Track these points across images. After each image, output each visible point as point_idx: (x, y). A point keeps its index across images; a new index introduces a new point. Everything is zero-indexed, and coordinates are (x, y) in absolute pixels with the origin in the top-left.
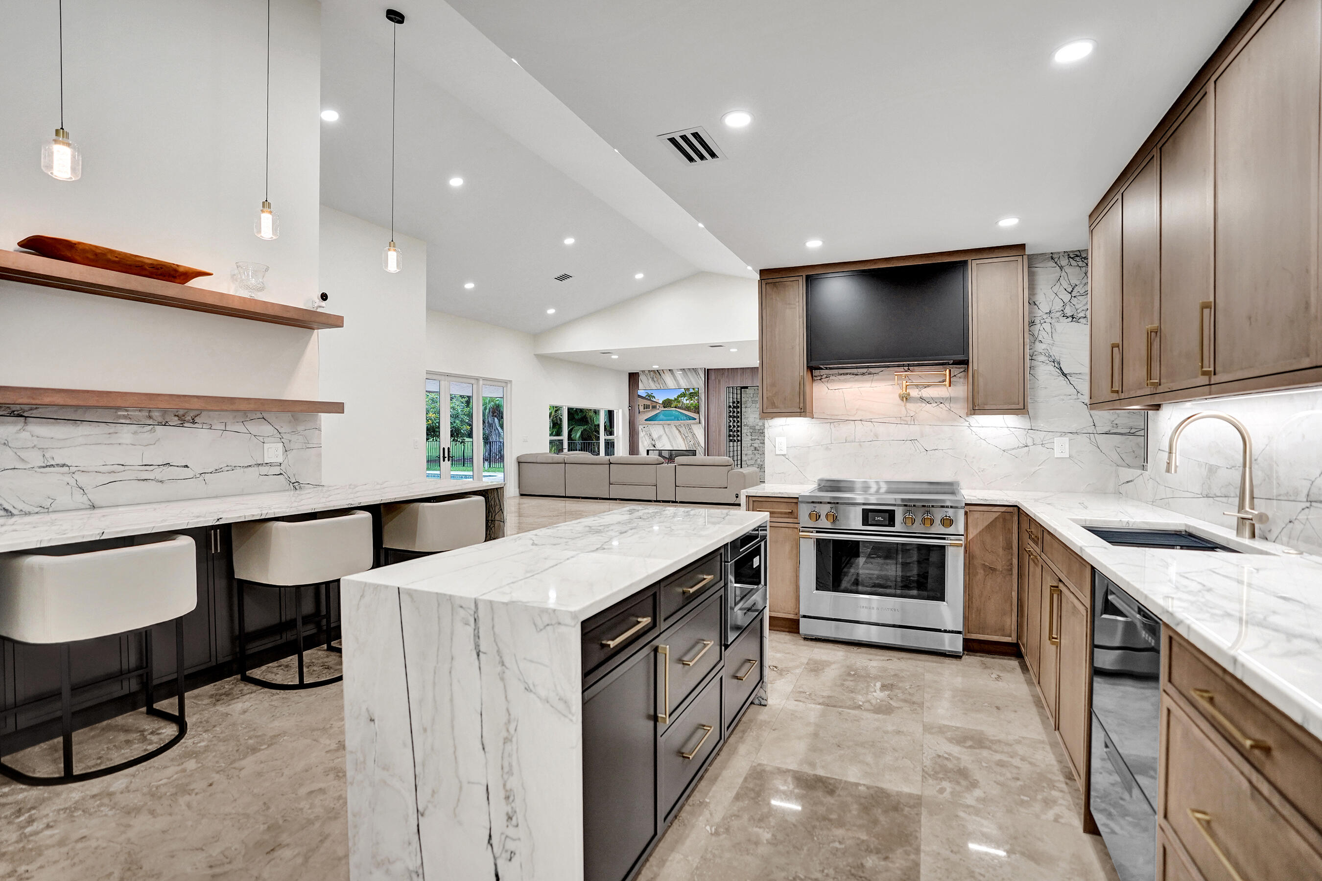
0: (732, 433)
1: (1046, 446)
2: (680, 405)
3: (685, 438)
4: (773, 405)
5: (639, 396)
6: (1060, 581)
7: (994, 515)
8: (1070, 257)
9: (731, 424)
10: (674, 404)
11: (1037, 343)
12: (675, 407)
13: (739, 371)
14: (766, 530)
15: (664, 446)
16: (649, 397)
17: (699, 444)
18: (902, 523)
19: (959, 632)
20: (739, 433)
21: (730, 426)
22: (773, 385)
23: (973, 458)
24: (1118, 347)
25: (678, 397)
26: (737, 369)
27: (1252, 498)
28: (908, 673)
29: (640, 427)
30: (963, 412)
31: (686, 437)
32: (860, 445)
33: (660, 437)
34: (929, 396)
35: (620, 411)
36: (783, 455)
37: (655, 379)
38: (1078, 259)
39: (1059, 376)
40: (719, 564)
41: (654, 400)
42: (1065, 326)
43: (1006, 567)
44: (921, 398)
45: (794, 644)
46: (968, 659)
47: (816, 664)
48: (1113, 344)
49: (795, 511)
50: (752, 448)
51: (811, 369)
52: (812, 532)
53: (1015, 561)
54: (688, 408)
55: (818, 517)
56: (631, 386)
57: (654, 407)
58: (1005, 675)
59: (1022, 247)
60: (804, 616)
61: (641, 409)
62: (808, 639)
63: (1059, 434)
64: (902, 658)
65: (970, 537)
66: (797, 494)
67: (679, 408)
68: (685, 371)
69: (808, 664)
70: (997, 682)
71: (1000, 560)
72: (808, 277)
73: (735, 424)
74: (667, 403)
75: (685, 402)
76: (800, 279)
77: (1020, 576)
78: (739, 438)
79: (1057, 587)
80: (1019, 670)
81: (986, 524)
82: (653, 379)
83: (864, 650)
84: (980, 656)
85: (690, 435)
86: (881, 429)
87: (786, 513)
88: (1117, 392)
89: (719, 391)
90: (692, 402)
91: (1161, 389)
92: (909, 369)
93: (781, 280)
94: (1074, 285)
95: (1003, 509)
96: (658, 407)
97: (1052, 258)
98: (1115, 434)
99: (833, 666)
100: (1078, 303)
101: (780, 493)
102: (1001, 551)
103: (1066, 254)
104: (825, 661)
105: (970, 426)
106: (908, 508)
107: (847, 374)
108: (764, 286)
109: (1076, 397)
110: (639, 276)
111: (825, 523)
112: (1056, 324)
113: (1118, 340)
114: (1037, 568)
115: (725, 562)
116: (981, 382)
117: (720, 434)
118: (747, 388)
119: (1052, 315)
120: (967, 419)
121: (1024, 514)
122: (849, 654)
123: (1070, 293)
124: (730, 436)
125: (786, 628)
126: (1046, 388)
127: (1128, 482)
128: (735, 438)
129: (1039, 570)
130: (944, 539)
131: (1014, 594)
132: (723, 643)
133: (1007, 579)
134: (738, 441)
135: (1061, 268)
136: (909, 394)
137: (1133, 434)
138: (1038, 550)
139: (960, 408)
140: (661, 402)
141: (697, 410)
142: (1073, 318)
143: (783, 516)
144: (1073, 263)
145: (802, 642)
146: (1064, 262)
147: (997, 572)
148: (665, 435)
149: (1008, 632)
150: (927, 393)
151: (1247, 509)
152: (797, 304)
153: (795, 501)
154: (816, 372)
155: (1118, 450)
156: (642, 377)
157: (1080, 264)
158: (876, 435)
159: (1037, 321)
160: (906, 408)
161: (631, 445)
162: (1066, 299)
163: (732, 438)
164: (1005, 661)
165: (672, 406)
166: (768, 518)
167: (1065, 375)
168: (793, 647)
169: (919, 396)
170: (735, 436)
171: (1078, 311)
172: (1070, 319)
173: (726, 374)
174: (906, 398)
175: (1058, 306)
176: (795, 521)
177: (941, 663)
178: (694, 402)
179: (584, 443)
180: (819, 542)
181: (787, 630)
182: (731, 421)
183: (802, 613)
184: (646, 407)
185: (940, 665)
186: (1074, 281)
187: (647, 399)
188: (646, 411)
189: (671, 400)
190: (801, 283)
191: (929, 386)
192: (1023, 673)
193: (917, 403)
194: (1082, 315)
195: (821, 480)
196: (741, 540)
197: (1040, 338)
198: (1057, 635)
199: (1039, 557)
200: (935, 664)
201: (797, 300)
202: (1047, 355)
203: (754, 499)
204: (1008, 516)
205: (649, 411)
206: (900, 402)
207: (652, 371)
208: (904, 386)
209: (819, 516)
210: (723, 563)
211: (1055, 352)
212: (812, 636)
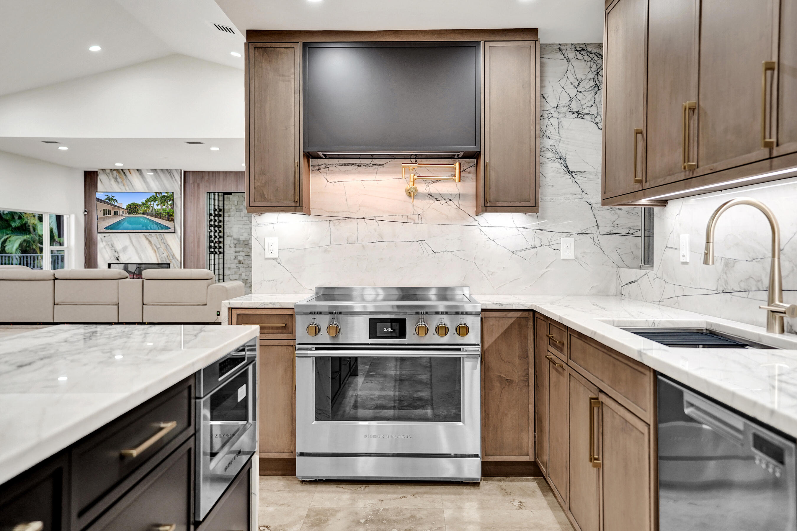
0: (212, 244)
1: (553, 247)
2: (149, 211)
3: (156, 250)
4: (263, 197)
5: (98, 200)
6: (601, 391)
7: (508, 322)
8: (577, 50)
9: (212, 234)
10: (141, 210)
11: (545, 138)
12: (143, 214)
13: (221, 174)
14: (255, 350)
15: (130, 258)
16: (110, 201)
17: (173, 256)
18: (414, 334)
19: (476, 456)
20: (221, 245)
21: (211, 237)
22: (263, 173)
23: (483, 260)
24: (641, 133)
25: (147, 201)
26: (219, 172)
27: (781, 290)
28: (425, 512)
29: (100, 236)
30: (472, 211)
31: (158, 249)
32: (364, 247)
33: (125, 249)
34: (437, 192)
35: (73, 217)
36: (274, 259)
37: (119, 180)
38: (584, 52)
39: (565, 174)
40: (186, 401)
41: (116, 204)
42: (571, 121)
43: (522, 378)
44: (429, 194)
45: (289, 492)
46: (487, 486)
47: (317, 514)
48: (637, 130)
49: (289, 324)
50: (236, 261)
51: (309, 156)
52: (311, 350)
53: (531, 371)
54: (159, 215)
55: (317, 331)
56: (87, 187)
57: (116, 213)
58: (529, 501)
59: (534, 32)
60: (302, 454)
61: (100, 214)
62: (307, 481)
63: (565, 235)
64: (417, 493)
65: (486, 346)
66: (292, 304)
67: (148, 214)
68: (157, 172)
69: (308, 516)
70: (520, 510)
71: (516, 371)
72: (305, 44)
73: (217, 234)
74: (133, 209)
75: (155, 207)
76: (296, 46)
77: (536, 386)
78: (221, 250)
79: (597, 399)
80: (539, 492)
81: (501, 331)
82: (116, 179)
83: (372, 488)
84: (498, 481)
85: (163, 246)
86: (386, 228)
87: (278, 328)
88: (640, 182)
89: (198, 198)
90: (164, 207)
91: (699, 172)
92: (416, 161)
93: (274, 45)
94: (579, 80)
95: (519, 314)
96: (121, 213)
97: (560, 50)
98: (616, 234)
99: (340, 515)
100: (583, 99)
101: (271, 303)
102: (517, 361)
103: (573, 46)
104: (328, 510)
105: (478, 226)
106: (421, 316)
107: (349, 164)
108: (252, 51)
109: (580, 196)
110: (95, 48)
111: (324, 338)
112: (562, 119)
113: (641, 126)
114: (561, 377)
115: (196, 398)
116: (493, 175)
117: (198, 246)
118: (230, 194)
119: (559, 110)
120: (476, 217)
121: (542, 318)
122: (355, 495)
123: (576, 88)
124: (210, 247)
125: (279, 470)
126: (553, 186)
127: (631, 283)
128: (217, 250)
129: (565, 380)
130: (459, 350)
131: (531, 407)
132: (192, 519)
133: (524, 391)
134: (220, 253)
135: (568, 60)
136: (416, 190)
137: (632, 235)
138: (564, 358)
139: (470, 206)
140: (125, 207)
141: (171, 217)
142: (579, 114)
143: (275, 331)
144: (580, 57)
145: (300, 487)
146: (571, 54)
147: (514, 384)
148: (131, 246)
149: (525, 450)
150: (436, 188)
151: (777, 302)
152: (292, 76)
153: (290, 312)
154: (313, 161)
155: (619, 251)
156: (102, 177)
157: (586, 58)
158: (381, 236)
159: (545, 116)
160: (413, 205)
161: (87, 257)
162: (573, 95)
163: (212, 250)
164: (524, 483)
165: (139, 212)
166: (258, 334)
167: (570, 173)
168: (290, 494)
169: (427, 192)
170: (216, 248)
171: (584, 107)
172: (576, 115)
173: (206, 178)
174: (411, 194)
175: (565, 101)
176: (290, 336)
177: (459, 494)
178: (167, 207)
179: (24, 257)
180: (319, 360)
181: (280, 473)
182: (211, 231)
183: (299, 450)
184: (106, 212)
185: (458, 497)
186: (580, 76)
187: (107, 203)
188: (106, 218)
189: (138, 205)
190: (297, 50)
191: (437, 181)
192: (544, 495)
193: (425, 199)
194: (586, 111)
195: (319, 288)
196: (220, 364)
197: (548, 133)
198: (598, 455)
199: (564, 365)
200: (453, 496)
201: (292, 71)
202: (554, 151)
203: (239, 312)
204: (523, 322)
205: (110, 217)
206: (407, 198)
207: (114, 170)
208: (412, 180)
209: (319, 330)
210: (193, 401)
211: (562, 149)
212: (312, 477)
